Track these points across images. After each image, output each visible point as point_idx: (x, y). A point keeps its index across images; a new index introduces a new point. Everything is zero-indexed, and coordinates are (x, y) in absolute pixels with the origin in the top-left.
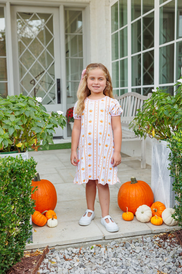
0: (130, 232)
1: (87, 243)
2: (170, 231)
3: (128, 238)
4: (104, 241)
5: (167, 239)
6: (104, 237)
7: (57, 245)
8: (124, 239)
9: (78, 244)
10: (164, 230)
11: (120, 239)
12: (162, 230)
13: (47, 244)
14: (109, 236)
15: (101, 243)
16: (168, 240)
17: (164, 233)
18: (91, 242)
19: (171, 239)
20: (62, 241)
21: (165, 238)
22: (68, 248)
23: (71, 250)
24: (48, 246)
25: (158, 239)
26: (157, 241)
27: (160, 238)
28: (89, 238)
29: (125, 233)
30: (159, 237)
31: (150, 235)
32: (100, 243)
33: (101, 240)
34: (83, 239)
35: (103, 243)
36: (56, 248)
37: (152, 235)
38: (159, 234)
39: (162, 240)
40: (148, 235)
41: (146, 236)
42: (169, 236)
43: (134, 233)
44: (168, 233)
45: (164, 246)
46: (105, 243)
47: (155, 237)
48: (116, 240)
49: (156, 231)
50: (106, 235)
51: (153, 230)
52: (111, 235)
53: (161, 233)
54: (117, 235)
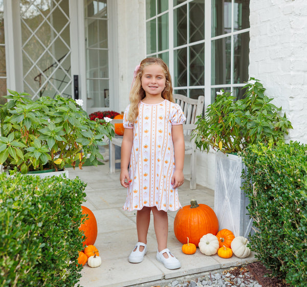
1: (142, 285)
2: (242, 265)
3: (193, 276)
4: (164, 281)
5: (239, 274)
6: (164, 276)
8: (188, 277)
9: (132, 286)
10: (235, 264)
11: (183, 277)
12: (233, 263)
14: (170, 274)
15: (161, 284)
16: (241, 276)
17: (235, 267)
18: (148, 284)
19: (243, 274)
21: (236, 273)
25: (228, 275)
26: (228, 277)
28: (146, 278)
29: (189, 270)
30: (230, 272)
31: (218, 271)
32: (159, 284)
33: (160, 280)
34: (138, 280)
37: (221, 270)
38: (229, 268)
39: (233, 277)
40: (216, 271)
41: (214, 272)
42: (242, 270)
43: (199, 269)
44: (240, 267)
45: (237, 282)
46: (164, 283)
47: (225, 272)
48: (179, 279)
49: (226, 265)
50: (166, 273)
51: (222, 264)
52: (173, 273)
53: (231, 267)
54: (179, 272)
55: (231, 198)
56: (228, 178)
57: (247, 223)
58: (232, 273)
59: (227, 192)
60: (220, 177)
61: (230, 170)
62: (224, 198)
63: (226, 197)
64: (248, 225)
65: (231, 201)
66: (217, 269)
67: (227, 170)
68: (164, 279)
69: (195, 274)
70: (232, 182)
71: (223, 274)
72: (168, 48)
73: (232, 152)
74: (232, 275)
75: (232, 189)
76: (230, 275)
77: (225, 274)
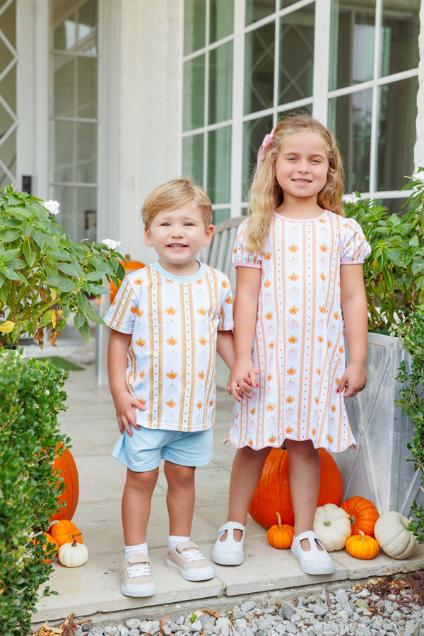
1: (178, 606)
2: (394, 574)
3: (287, 593)
4: (223, 600)
5: (389, 592)
6: (225, 590)
7: (98, 612)
8: (277, 594)
9: (155, 608)
10: (380, 571)
11: (266, 595)
12: (374, 570)
13: (71, 607)
14: (239, 585)
15: (217, 606)
16: (392, 596)
17: (379, 579)
18: (189, 604)
19: (397, 592)
20: (113, 601)
21: (383, 591)
22: (128, 619)
23: (137, 626)
24: (73, 615)
25: (365, 593)
26: (364, 598)
28: (185, 591)
29: (280, 580)
30: (367, 588)
31: (343, 584)
32: (214, 606)
33: (215, 597)
34: (168, 594)
35: (221, 605)
36: (94, 619)
37: (348, 583)
38: (365, 581)
39: (375, 598)
40: (338, 585)
41: (334, 586)
42: (393, 585)
43: (302, 578)
44: (390, 578)
45: (383, 610)
46: (225, 605)
47: (357, 588)
48: (257, 597)
49: (359, 572)
50: (228, 583)
51: (350, 571)
52: (243, 584)
53: (371, 577)
54: (258, 583)
55: (372, 429)
57: (405, 485)
58: (372, 590)
59: (362, 416)
62: (355, 428)
63: (361, 427)
64: (407, 489)
65: (371, 434)
66: (340, 581)
68: (225, 595)
69: (292, 590)
70: (376, 394)
71: (354, 591)
72: (231, 118)
73: (375, 329)
74: (373, 593)
75: (375, 408)
76: (369, 594)
77: (358, 591)
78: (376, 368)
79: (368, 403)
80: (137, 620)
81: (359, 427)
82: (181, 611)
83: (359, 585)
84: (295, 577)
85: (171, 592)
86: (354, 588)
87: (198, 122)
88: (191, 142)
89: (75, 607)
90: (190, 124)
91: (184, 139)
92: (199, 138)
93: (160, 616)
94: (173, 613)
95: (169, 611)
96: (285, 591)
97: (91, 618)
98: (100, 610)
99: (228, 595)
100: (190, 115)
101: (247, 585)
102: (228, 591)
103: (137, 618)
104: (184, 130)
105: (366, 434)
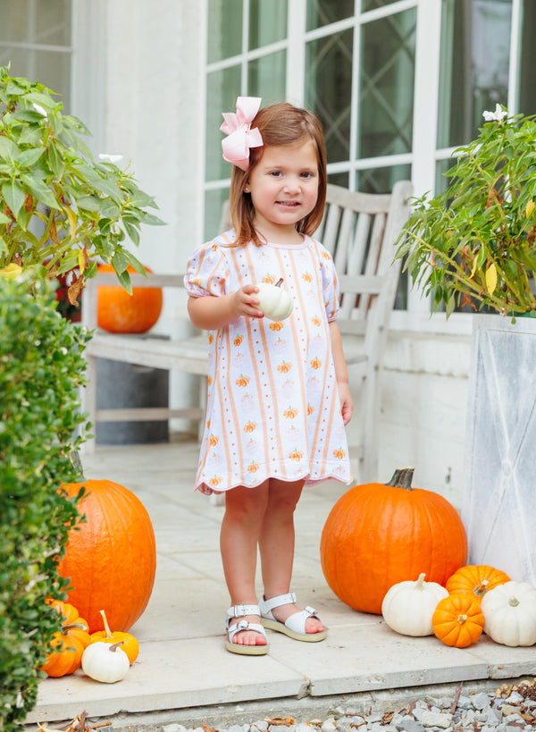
0: (409, 669)
1: (239, 708)
3: (400, 695)
4: (305, 702)
6: (308, 687)
7: (120, 713)
8: (384, 697)
9: (205, 711)
11: (368, 697)
13: (81, 703)
14: (329, 680)
15: (296, 711)
18: (255, 707)
20: (143, 697)
22: (165, 724)
24: (84, 713)
25: (515, 698)
26: (514, 705)
27: (525, 696)
28: (250, 686)
29: (389, 674)
30: (519, 692)
31: (482, 686)
32: (291, 711)
33: (293, 697)
34: (224, 689)
35: (302, 710)
36: (116, 723)
37: (489, 685)
38: (515, 682)
39: (531, 704)
40: (475, 687)
41: (468, 688)
43: (422, 673)
46: (308, 709)
47: (503, 692)
48: (355, 699)
49: (506, 669)
50: (313, 676)
51: (493, 666)
52: (334, 679)
53: (523, 676)
54: (357, 678)
55: (524, 462)
56: (516, 398)
58: (526, 693)
59: (508, 445)
60: (487, 399)
61: (523, 371)
62: (497, 464)
63: (507, 461)
65: (521, 472)
66: (477, 681)
67: (511, 372)
68: (309, 696)
69: (407, 691)
70: (530, 411)
71: (499, 696)
72: (285, 36)
73: (528, 311)
74: (527, 698)
75: (528, 432)
76: (521, 699)
77: (504, 696)
78: (531, 369)
79: (518, 424)
80: (181, 726)
81: (503, 463)
82: (243, 715)
83: (506, 688)
84: (412, 672)
85: (229, 687)
86: (499, 691)
87: (230, 48)
88: (219, 79)
89: (88, 703)
90: (218, 53)
91: (209, 76)
92: (233, 73)
93: (213, 722)
94: (232, 719)
95: (227, 716)
96: (397, 692)
97: (111, 720)
98: (125, 709)
99: (313, 694)
100: (218, 39)
101: (341, 680)
102: (312, 688)
103: (179, 723)
104: (210, 61)
105: (514, 472)
